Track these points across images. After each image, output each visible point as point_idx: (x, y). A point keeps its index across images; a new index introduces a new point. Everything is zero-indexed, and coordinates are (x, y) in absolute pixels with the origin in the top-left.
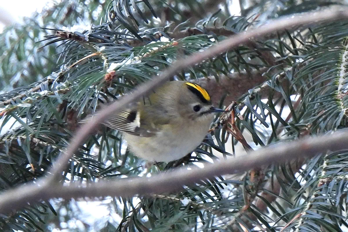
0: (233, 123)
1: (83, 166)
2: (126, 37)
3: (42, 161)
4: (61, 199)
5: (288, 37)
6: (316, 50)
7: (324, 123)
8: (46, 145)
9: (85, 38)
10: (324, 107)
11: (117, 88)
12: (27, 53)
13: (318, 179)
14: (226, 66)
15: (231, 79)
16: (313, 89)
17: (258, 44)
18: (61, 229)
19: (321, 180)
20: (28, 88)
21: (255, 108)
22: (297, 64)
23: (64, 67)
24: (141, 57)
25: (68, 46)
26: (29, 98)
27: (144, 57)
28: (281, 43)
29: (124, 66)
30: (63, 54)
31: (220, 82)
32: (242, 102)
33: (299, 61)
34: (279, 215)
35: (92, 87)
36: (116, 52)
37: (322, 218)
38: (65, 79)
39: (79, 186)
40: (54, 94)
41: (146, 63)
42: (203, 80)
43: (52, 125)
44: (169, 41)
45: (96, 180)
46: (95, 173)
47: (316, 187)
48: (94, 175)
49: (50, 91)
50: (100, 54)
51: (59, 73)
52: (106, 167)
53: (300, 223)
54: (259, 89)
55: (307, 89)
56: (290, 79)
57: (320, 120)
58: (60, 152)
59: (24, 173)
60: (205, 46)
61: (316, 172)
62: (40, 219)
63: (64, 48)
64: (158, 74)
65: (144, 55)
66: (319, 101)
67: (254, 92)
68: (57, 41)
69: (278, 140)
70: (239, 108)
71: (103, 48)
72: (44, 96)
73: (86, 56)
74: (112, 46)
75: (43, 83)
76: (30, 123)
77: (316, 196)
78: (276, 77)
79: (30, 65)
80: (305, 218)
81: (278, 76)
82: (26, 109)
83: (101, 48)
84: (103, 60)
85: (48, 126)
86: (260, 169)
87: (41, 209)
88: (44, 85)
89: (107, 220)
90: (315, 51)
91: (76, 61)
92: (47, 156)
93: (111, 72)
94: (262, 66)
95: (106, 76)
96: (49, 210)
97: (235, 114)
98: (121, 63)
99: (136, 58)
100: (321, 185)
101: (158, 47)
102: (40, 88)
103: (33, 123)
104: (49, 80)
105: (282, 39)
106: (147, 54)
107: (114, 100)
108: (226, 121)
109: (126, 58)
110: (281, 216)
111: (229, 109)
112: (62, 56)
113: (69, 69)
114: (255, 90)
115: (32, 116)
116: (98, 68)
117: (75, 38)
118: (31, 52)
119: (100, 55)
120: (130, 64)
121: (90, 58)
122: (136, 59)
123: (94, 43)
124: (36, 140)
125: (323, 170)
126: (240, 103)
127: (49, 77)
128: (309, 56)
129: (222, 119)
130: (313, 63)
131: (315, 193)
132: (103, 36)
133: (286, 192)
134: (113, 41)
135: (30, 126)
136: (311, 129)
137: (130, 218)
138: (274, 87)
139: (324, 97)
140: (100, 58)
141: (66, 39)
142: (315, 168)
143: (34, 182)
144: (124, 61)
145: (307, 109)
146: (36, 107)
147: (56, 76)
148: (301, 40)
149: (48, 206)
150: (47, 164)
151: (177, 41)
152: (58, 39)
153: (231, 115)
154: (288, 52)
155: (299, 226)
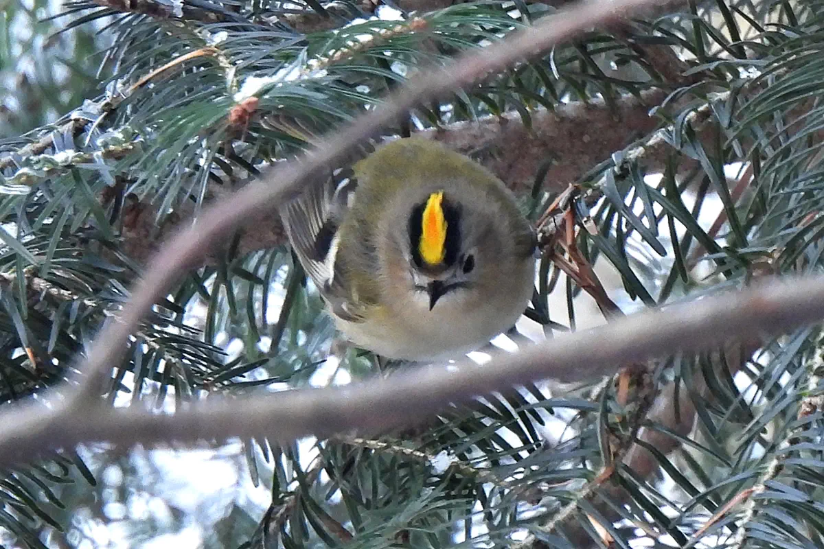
0: (569, 242)
1: (167, 356)
2: (281, 5)
3: (58, 339)
4: (106, 446)
5: (718, 8)
6: (794, 45)
7: (816, 246)
8: (67, 299)
9: (173, 9)
10: (817, 203)
11: (258, 143)
12: (17, 50)
13: (798, 398)
14: (550, 86)
15: (563, 119)
16: (786, 153)
17: (635, 25)
18: (107, 521)
19: (807, 400)
20: (20, 143)
21: (628, 201)
22: (744, 84)
23: (115, 88)
24: (326, 60)
25: (126, 31)
26: (25, 170)
27: (334, 62)
28: (699, 23)
29: (280, 85)
30: (114, 52)
31: (534, 126)
32: (595, 185)
33: (748, 74)
34: (693, 491)
35: (195, 141)
36: (256, 47)
37: (809, 501)
38: (117, 119)
39: (156, 411)
40: (91, 161)
41: (338, 76)
42: (489, 122)
43: (84, 241)
44: (402, 19)
45: (203, 394)
46: (199, 375)
47: (795, 418)
48: (196, 380)
49: (82, 153)
50: (214, 52)
51: (103, 103)
52: (229, 360)
53: (749, 513)
54: (641, 149)
55: (770, 152)
56: (725, 123)
57: (807, 238)
58: (105, 316)
59: (8, 370)
60: (495, 31)
61: (795, 378)
62: (50, 496)
63: (115, 38)
64: (367, 107)
65: (336, 55)
66: (801, 185)
67: (628, 158)
68: (96, 16)
69: (690, 284)
70: (586, 202)
71: (222, 36)
72: (65, 166)
73: (176, 58)
74: (245, 29)
75: (60, 130)
76: (26, 237)
77: (794, 441)
78: (686, 119)
79: (25, 81)
80: (763, 500)
81: (693, 114)
82: (15, 201)
83: (216, 35)
84: (223, 69)
85: (74, 245)
86: (645, 371)
87: (54, 469)
88: (62, 135)
89: (232, 497)
90: (792, 47)
91: (148, 73)
92: (71, 328)
93: (247, 100)
94: (647, 87)
95: (233, 113)
96: (75, 471)
97: (575, 215)
98: (274, 77)
99: (313, 62)
100: (807, 413)
101: (372, 33)
102: (52, 142)
103: (34, 237)
104: (77, 120)
105: (700, 12)
106: (343, 54)
107: (249, 176)
108: (551, 235)
109: (286, 65)
110: (698, 495)
111: (561, 205)
112: (112, 57)
113: (130, 94)
114: (630, 152)
115: (31, 217)
116: (209, 90)
117: (145, 9)
118: (28, 46)
119: (215, 55)
120: (296, 80)
121: (187, 62)
122: (311, 65)
123: (198, 22)
124: (39, 283)
125: (812, 373)
126: (590, 187)
127: (75, 115)
128: (775, 62)
129: (541, 231)
130: (785, 82)
131: (790, 435)
132: (221, 4)
133: (712, 429)
134: (248, 18)
135: (26, 244)
136: (782, 262)
137: (293, 497)
138: (682, 147)
139: (815, 176)
140: (214, 62)
141: (121, 13)
142: (791, 368)
143: (35, 396)
144: (282, 72)
145: (770, 206)
146: (39, 194)
147: (95, 112)
148: (751, 17)
149: (72, 461)
150: (70, 349)
151: (424, 19)
152: (100, 12)
153: (564, 221)
154: (716, 47)
155: (745, 520)
